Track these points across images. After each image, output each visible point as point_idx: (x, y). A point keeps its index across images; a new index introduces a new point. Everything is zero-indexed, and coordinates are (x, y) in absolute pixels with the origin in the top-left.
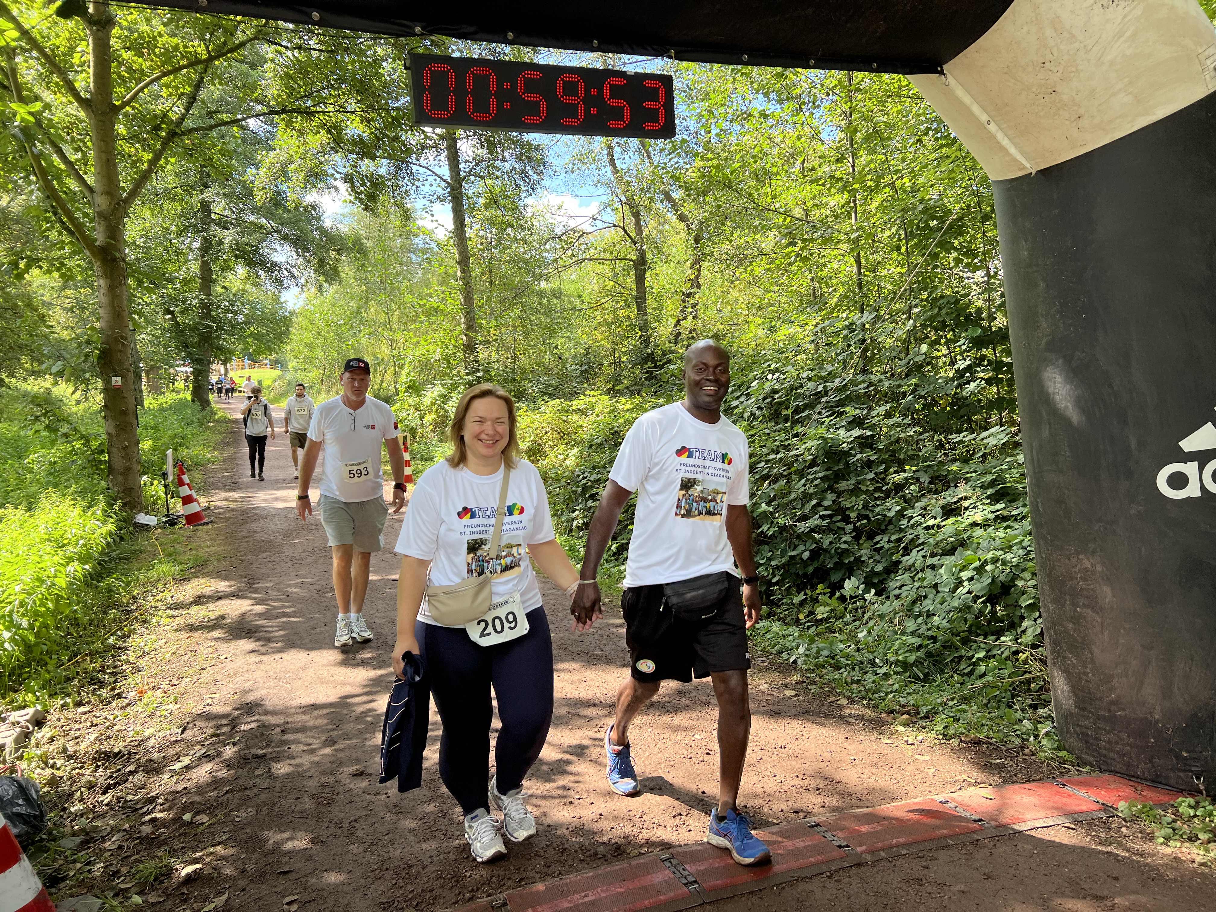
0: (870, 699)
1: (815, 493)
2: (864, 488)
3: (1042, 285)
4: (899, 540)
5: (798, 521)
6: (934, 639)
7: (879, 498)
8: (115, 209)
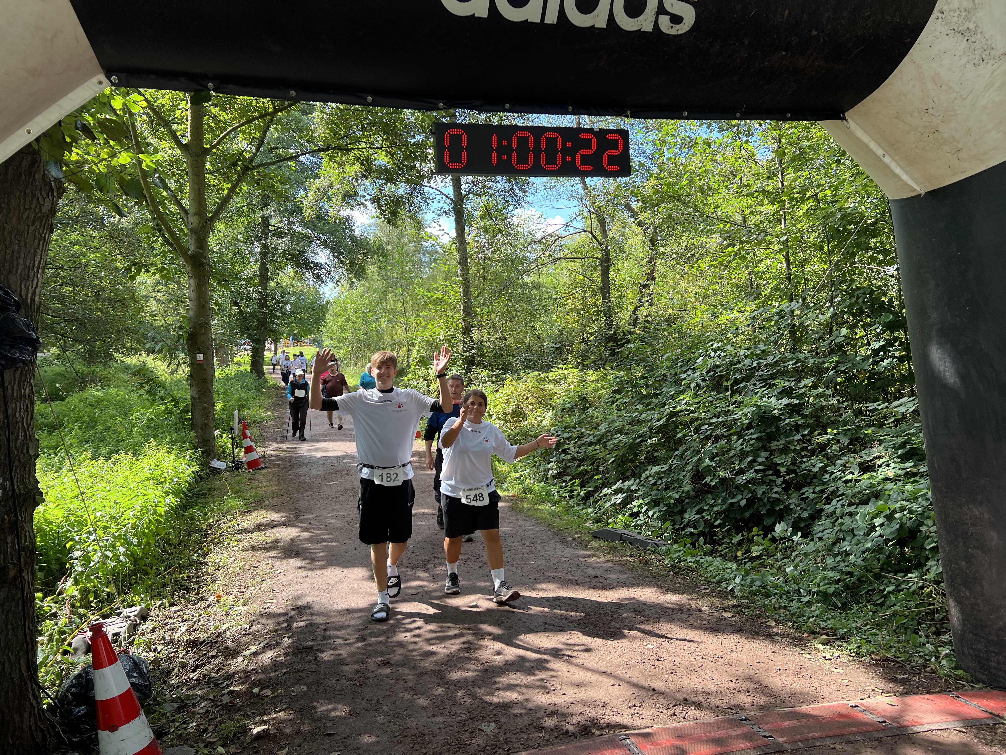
0: (795, 622)
1: (751, 451)
2: (792, 448)
3: (932, 283)
4: (822, 492)
5: (737, 474)
6: (850, 574)
7: (805, 456)
8: (204, 226)
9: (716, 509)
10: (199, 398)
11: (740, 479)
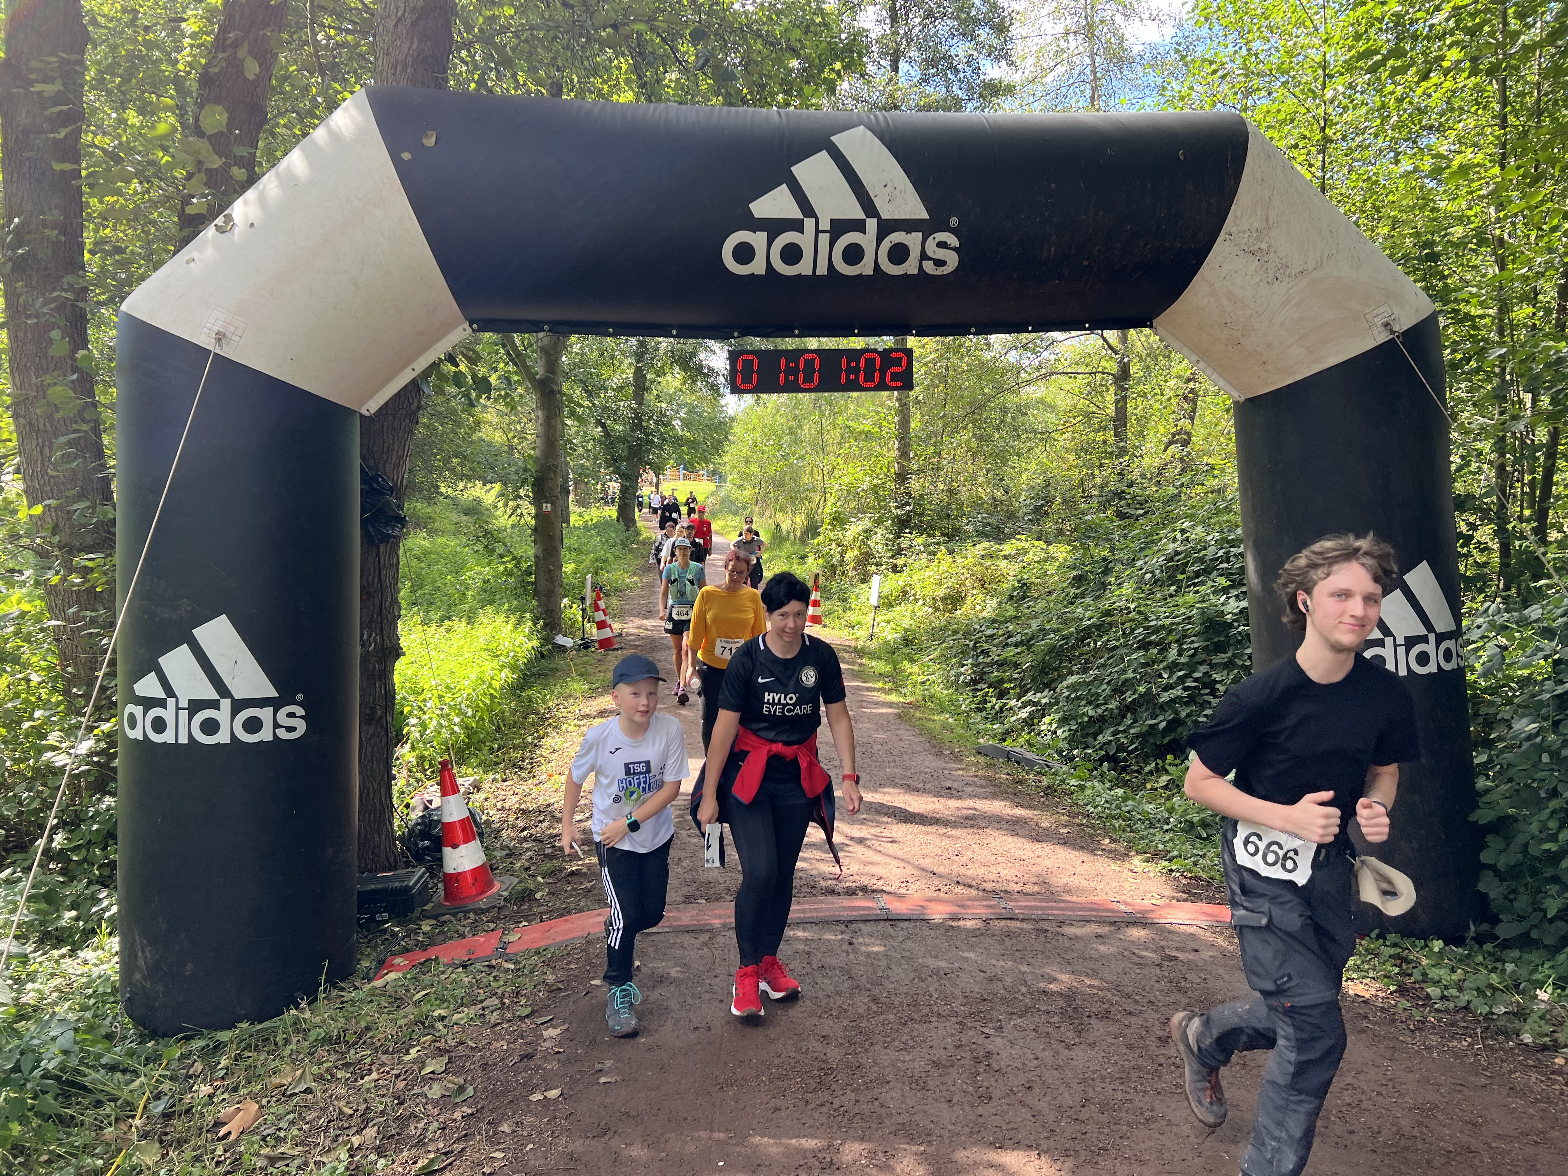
1: (1187, 663)
5: (1163, 689)
8: (556, 344)
9: (1132, 731)
10: (544, 558)
11: (1165, 697)
